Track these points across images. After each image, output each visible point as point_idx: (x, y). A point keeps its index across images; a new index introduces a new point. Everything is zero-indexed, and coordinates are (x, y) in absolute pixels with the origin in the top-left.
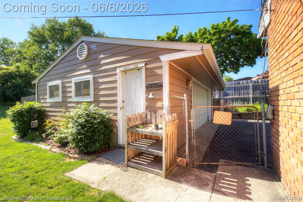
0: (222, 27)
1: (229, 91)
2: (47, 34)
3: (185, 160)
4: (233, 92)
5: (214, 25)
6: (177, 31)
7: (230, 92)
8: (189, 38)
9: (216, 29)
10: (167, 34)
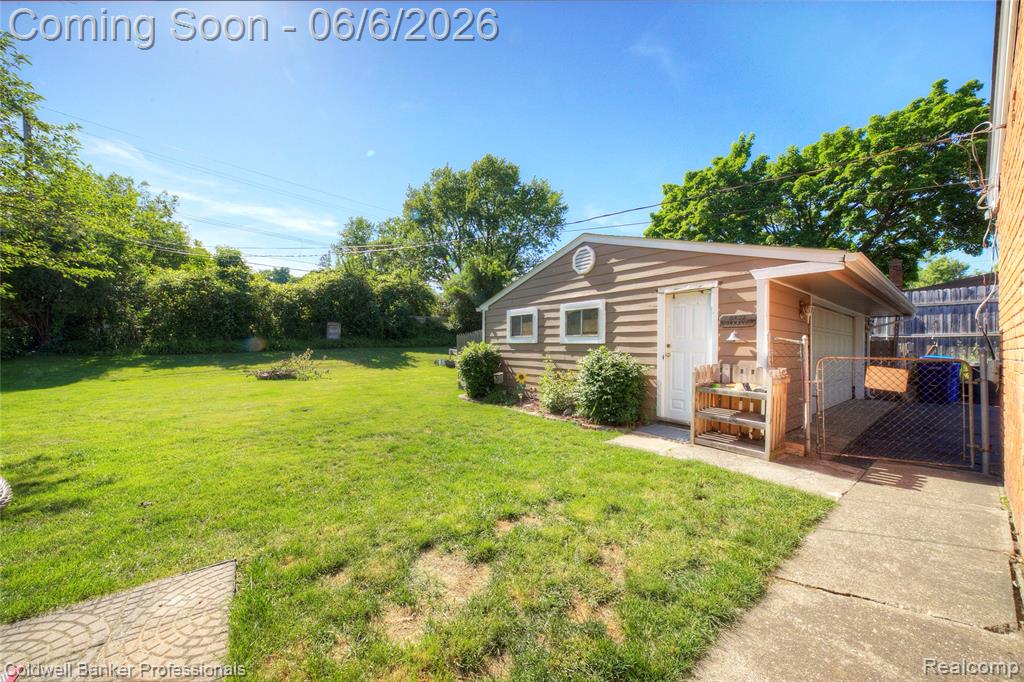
0: (911, 121)
1: (933, 318)
2: (434, 203)
3: (802, 447)
4: (949, 320)
5: (883, 120)
6: (749, 148)
7: (937, 322)
8: (788, 165)
9: (889, 129)
10: (716, 163)
